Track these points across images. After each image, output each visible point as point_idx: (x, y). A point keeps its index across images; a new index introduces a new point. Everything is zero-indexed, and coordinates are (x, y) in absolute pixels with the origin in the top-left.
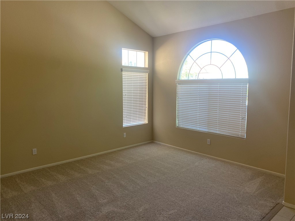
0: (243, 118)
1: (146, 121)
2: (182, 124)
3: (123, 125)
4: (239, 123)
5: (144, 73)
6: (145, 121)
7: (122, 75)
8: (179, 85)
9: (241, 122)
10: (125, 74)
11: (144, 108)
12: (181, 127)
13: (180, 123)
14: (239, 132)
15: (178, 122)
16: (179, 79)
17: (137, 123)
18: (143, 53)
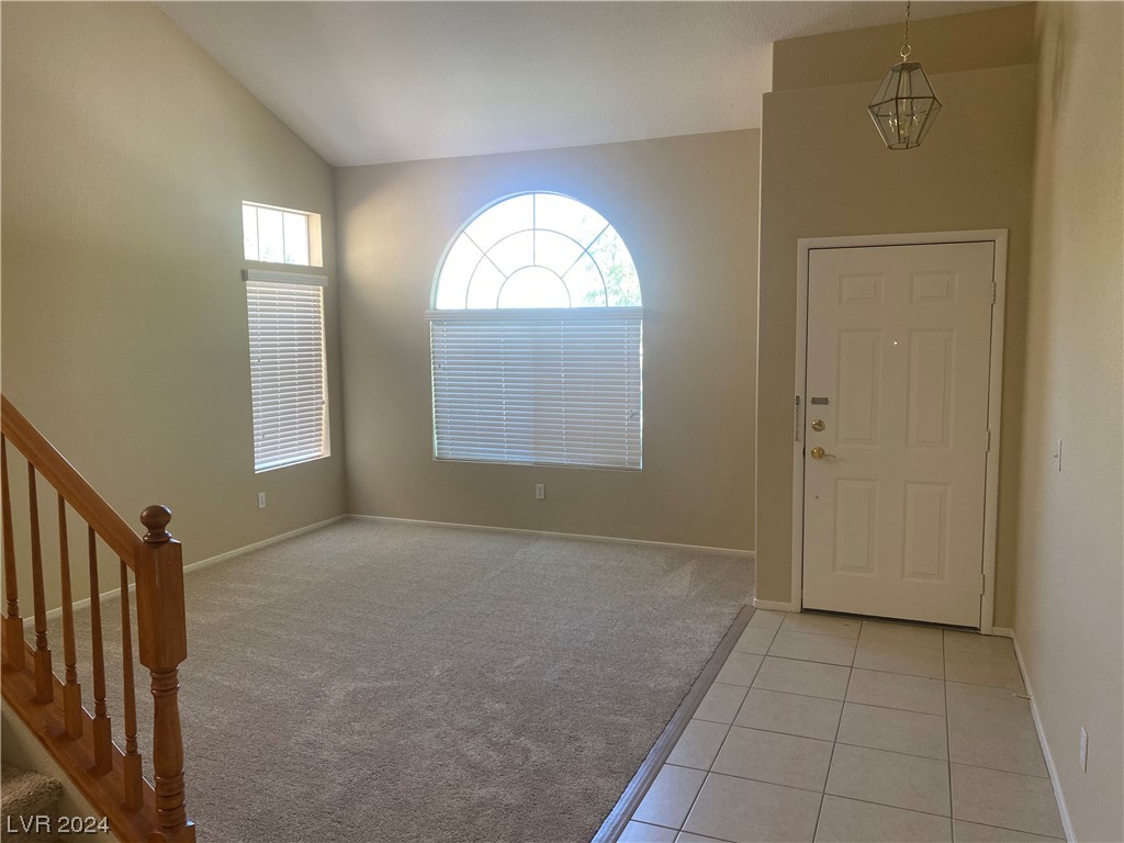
0: (633, 414)
1: (322, 450)
2: (452, 450)
3: (256, 467)
4: (623, 430)
5: (311, 287)
6: (320, 451)
7: (245, 292)
8: (437, 325)
9: (628, 425)
10: (254, 288)
11: (317, 404)
12: (450, 456)
13: (446, 445)
14: (624, 454)
15: (439, 444)
16: (435, 309)
17: (294, 456)
18: (303, 219)
